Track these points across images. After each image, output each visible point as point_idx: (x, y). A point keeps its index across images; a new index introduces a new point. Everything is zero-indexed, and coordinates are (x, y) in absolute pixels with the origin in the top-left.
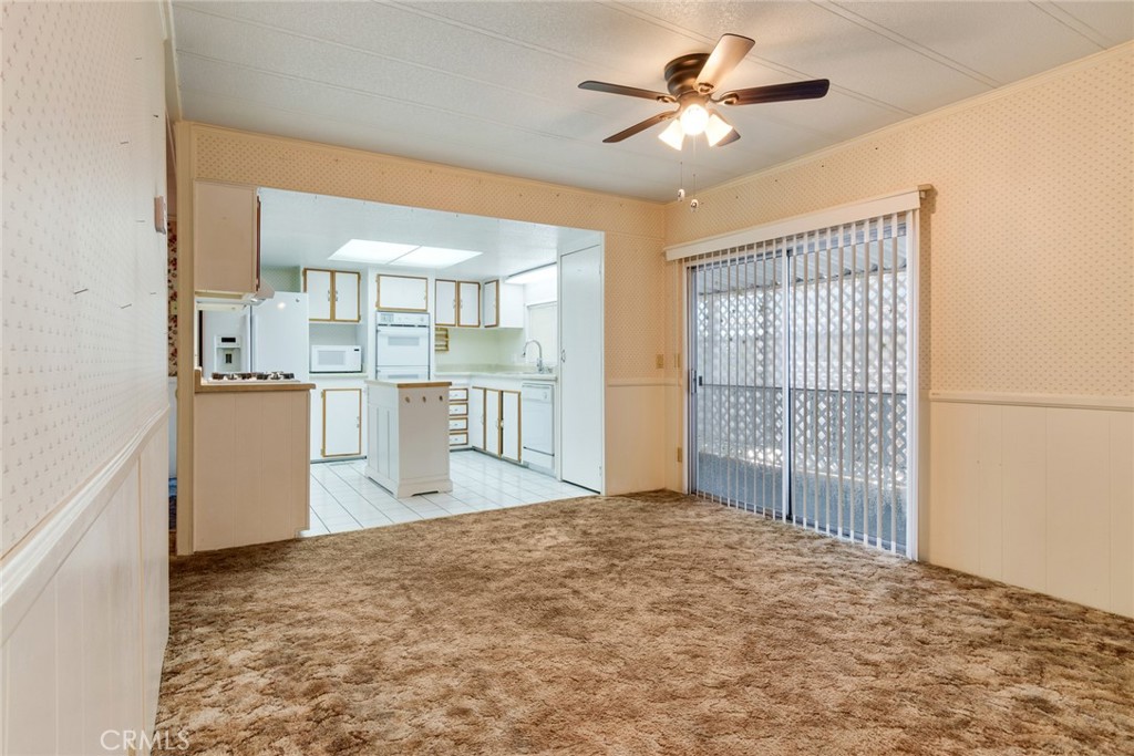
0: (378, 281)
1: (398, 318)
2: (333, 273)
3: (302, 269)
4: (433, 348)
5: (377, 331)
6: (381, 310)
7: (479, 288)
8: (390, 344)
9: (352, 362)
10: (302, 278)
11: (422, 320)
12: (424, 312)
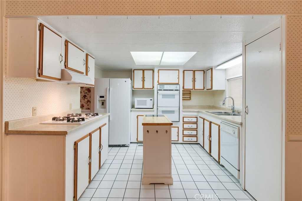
0: (158, 72)
1: (166, 87)
2: (143, 70)
3: (133, 70)
4: (181, 98)
5: (158, 93)
6: (159, 84)
7: (204, 73)
8: (163, 98)
9: (149, 104)
10: (133, 73)
11: (176, 87)
12: (178, 84)
